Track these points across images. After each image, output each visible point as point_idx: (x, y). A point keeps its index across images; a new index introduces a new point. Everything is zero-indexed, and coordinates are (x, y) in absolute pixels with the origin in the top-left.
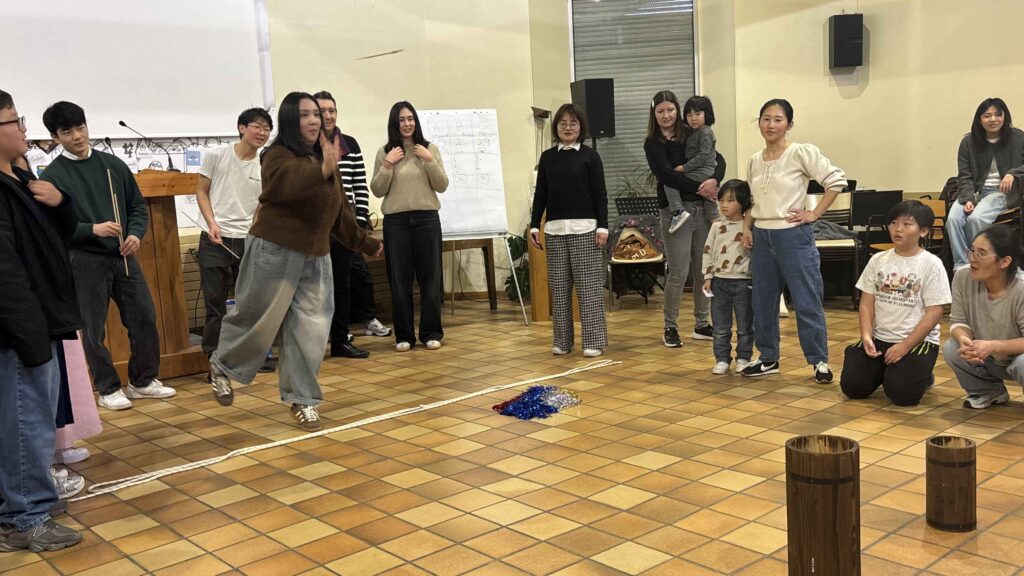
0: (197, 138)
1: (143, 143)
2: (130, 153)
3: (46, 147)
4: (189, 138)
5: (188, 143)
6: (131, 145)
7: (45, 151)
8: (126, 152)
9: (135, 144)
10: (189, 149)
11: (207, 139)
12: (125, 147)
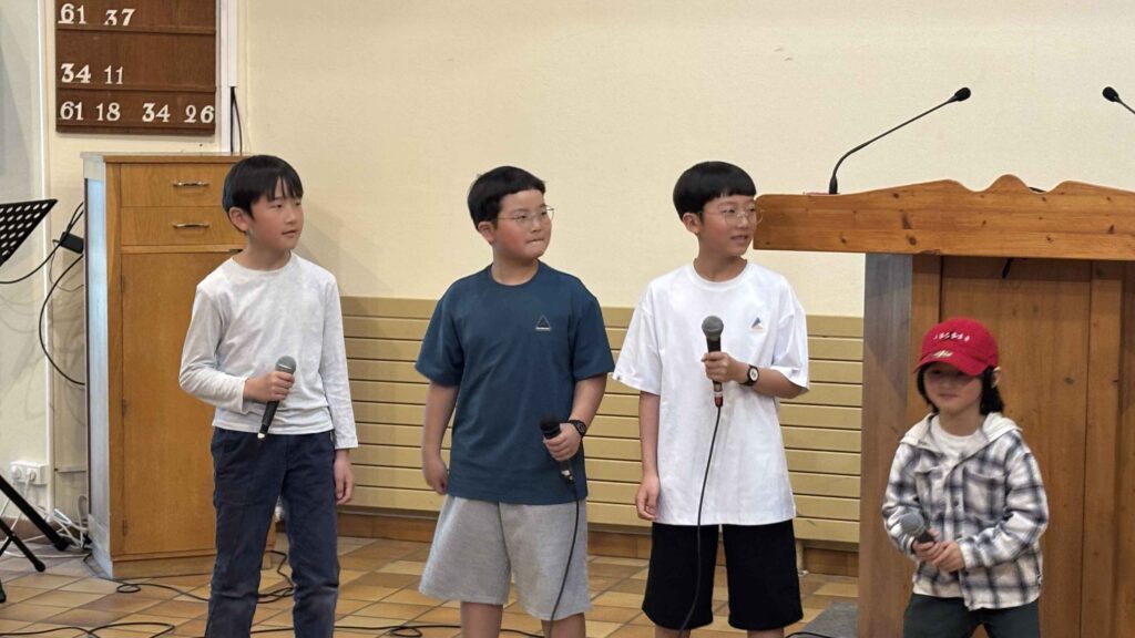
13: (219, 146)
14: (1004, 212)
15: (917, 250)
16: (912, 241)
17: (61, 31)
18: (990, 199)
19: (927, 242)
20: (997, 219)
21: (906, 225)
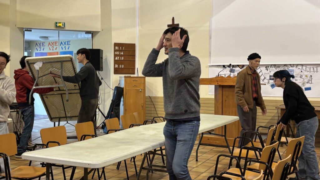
0: (294, 65)
1: (273, 66)
2: (268, 69)
3: (241, 67)
4: (290, 65)
5: (290, 66)
6: (268, 67)
7: (240, 68)
8: (266, 69)
9: (270, 66)
10: (290, 69)
11: (297, 65)
12: (266, 67)
13: (136, 75)
14: (229, 80)
15: (219, 84)
16: (218, 83)
17: (115, 61)
18: (227, 78)
19: (220, 84)
20: (228, 81)
21: (217, 81)
